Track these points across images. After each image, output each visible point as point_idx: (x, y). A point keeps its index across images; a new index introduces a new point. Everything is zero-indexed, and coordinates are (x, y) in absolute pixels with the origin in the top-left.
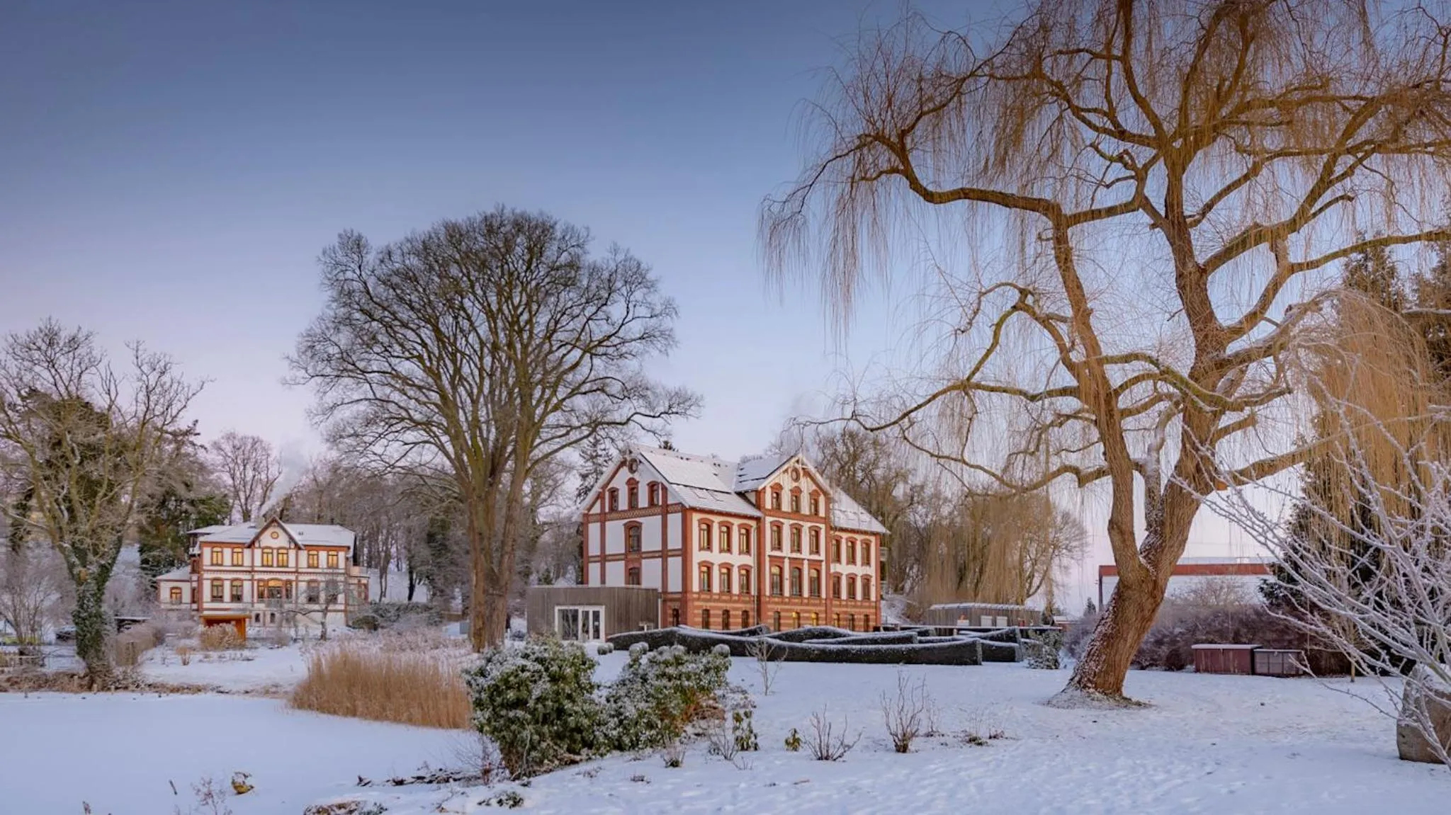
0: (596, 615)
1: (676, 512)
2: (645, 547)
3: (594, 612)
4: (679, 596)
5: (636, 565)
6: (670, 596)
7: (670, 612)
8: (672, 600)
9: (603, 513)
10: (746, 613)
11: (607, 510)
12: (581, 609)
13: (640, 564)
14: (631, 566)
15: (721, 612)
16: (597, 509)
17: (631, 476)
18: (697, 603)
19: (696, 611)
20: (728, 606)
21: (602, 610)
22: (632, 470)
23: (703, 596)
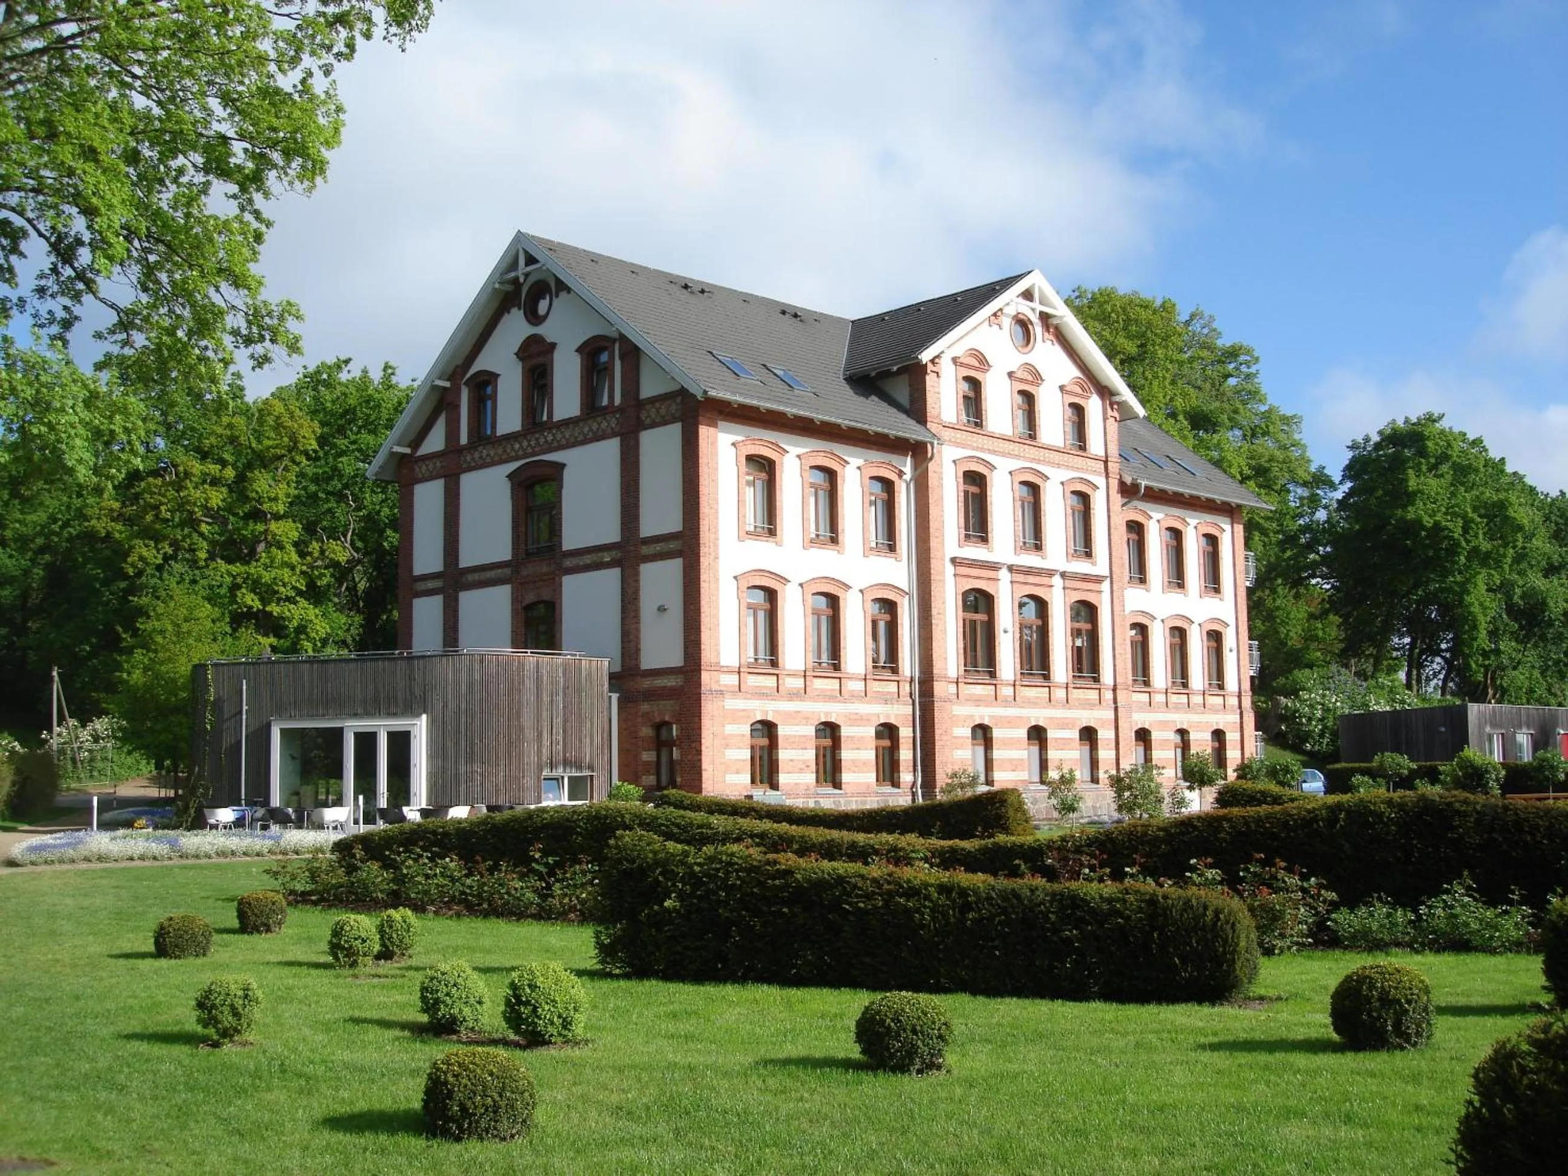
0: (400, 743)
1: (664, 422)
2: (572, 538)
3: (391, 735)
4: (671, 682)
5: (546, 595)
6: (646, 683)
7: (646, 731)
8: (651, 695)
9: (452, 447)
10: (888, 732)
11: (464, 440)
12: (352, 727)
13: (558, 589)
14: (530, 598)
15: (811, 731)
16: (435, 442)
17: (531, 330)
18: (732, 703)
19: (730, 729)
20: (833, 712)
21: (420, 729)
22: (534, 318)
23: (752, 681)
